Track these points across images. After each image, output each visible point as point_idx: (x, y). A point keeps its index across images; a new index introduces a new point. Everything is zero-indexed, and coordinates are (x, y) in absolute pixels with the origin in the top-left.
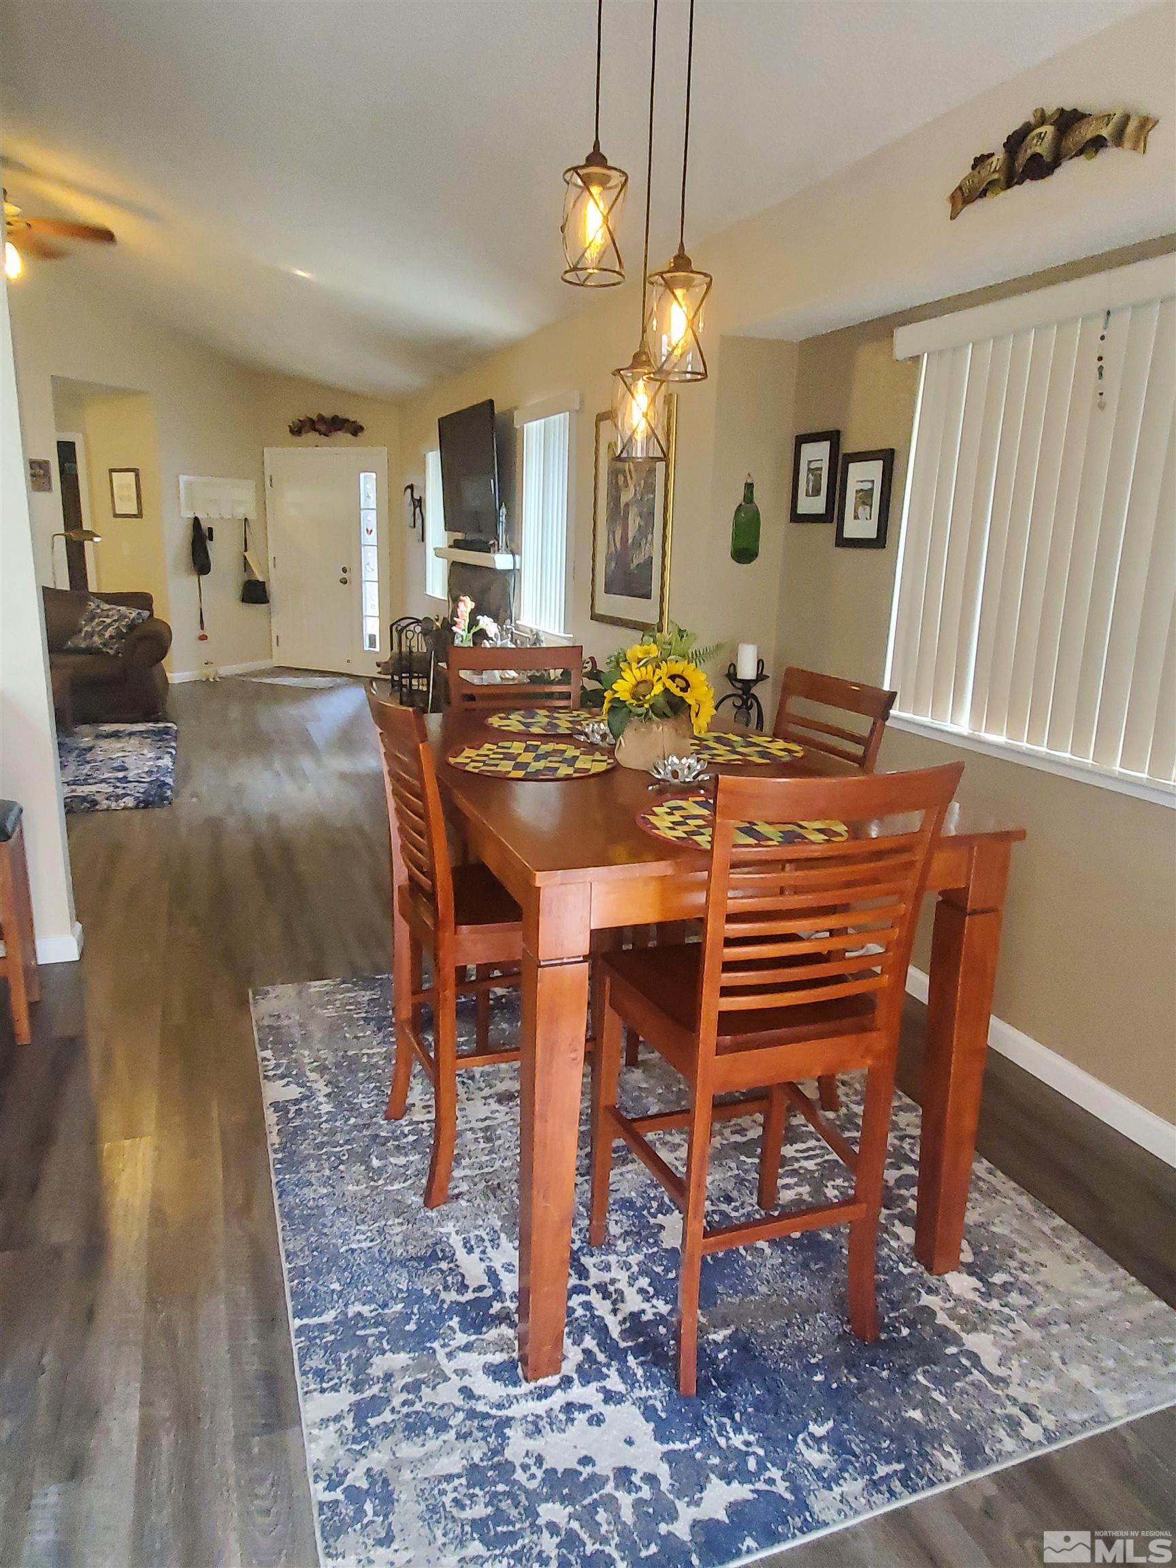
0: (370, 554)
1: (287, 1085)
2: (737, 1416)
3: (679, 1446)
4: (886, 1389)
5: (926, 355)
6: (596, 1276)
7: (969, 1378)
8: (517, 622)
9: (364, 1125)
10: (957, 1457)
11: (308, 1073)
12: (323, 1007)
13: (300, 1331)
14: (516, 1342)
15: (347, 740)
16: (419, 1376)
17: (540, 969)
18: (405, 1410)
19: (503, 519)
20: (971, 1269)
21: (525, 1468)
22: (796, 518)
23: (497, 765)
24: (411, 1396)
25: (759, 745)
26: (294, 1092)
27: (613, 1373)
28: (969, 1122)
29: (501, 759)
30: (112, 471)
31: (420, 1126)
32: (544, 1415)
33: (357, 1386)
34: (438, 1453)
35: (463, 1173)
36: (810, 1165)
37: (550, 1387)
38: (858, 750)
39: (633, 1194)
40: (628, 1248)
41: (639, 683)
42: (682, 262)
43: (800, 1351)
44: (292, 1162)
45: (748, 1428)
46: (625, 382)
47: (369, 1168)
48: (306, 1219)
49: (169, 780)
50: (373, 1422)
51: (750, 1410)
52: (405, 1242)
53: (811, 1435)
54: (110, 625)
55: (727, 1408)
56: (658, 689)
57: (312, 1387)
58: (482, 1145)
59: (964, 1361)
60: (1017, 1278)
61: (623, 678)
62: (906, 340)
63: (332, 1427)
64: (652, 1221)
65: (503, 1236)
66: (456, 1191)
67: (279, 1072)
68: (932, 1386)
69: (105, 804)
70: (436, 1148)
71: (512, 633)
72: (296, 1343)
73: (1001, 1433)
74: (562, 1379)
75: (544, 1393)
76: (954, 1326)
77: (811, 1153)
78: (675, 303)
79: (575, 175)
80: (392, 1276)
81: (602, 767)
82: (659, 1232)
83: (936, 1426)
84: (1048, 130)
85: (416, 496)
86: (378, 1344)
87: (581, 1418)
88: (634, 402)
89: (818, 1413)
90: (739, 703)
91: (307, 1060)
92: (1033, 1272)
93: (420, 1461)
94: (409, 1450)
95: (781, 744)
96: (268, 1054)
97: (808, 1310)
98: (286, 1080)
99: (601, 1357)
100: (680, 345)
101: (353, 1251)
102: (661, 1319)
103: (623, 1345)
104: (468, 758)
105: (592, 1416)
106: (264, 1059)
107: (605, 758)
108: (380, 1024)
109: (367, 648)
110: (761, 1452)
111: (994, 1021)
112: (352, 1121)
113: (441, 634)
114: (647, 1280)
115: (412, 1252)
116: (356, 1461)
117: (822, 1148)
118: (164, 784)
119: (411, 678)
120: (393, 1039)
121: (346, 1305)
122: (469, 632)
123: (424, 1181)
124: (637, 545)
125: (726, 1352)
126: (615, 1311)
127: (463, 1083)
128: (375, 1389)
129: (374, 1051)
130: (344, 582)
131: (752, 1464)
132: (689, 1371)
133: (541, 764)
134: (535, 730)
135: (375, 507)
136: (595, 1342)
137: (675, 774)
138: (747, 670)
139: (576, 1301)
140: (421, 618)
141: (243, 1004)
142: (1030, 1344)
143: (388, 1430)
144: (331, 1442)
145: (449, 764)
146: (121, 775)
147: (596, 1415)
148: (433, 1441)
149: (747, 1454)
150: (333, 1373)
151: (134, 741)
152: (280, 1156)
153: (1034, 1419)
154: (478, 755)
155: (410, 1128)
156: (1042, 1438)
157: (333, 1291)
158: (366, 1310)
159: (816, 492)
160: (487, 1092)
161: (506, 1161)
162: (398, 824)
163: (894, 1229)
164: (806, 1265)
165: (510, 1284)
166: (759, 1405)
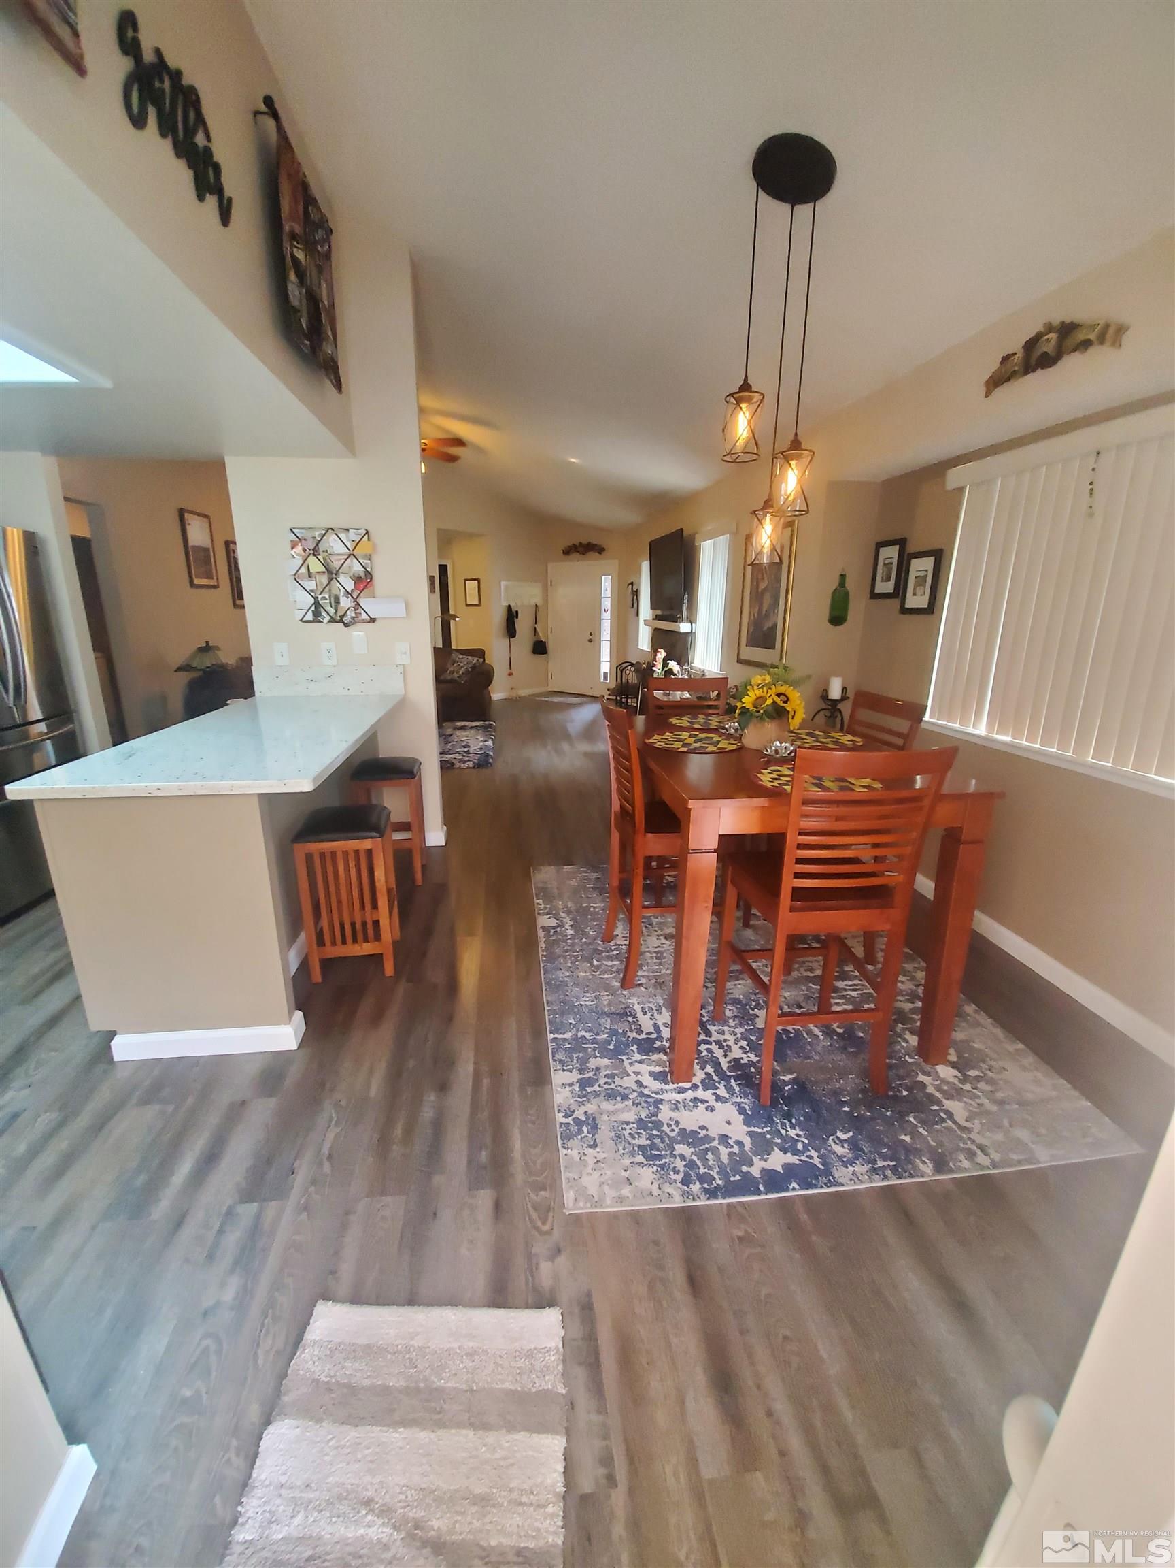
0: (606, 624)
1: (550, 918)
2: (793, 1121)
3: (757, 1130)
4: (888, 1122)
5: (968, 486)
6: (715, 1037)
7: (945, 1125)
8: (692, 665)
9: (590, 943)
10: (931, 1166)
11: (561, 913)
12: (571, 879)
13: (553, 1040)
14: (668, 1063)
15: (589, 733)
16: (614, 1071)
17: (689, 855)
18: (606, 1086)
19: (686, 601)
20: (954, 1065)
21: (669, 1125)
22: (874, 596)
23: (672, 744)
24: (610, 1081)
25: (833, 738)
26: (553, 922)
27: (722, 1087)
28: (957, 974)
29: (676, 741)
30: (466, 580)
31: (621, 947)
32: (681, 1101)
33: (581, 1071)
34: (622, 1110)
35: (644, 974)
36: (854, 994)
37: (685, 1088)
38: (900, 742)
39: (741, 996)
40: (736, 1024)
41: (758, 698)
42: (796, 444)
43: (836, 1093)
44: (551, 958)
45: (799, 1128)
46: (758, 518)
47: (592, 964)
48: (558, 987)
49: (491, 754)
50: (589, 1089)
51: (802, 1118)
52: (609, 1004)
53: (838, 1138)
54: (462, 667)
55: (788, 1116)
56: (769, 702)
57: (559, 1068)
58: (655, 960)
59: (942, 1115)
60: (986, 1074)
61: (748, 695)
62: (954, 477)
63: (568, 1088)
64: (751, 1012)
65: (663, 1008)
66: (639, 982)
67: (546, 911)
68: (919, 1125)
69: (458, 765)
70: (628, 959)
71: (688, 671)
72: (551, 1046)
73: (962, 1157)
74: (692, 1085)
75: (683, 1091)
76: (938, 1095)
77: (856, 987)
78: (790, 469)
79: (732, 398)
80: (602, 1021)
81: (734, 747)
82: (755, 1018)
83: (918, 1146)
84: (1053, 336)
85: (635, 589)
86: (593, 1053)
87: (702, 1106)
88: (763, 531)
89: (844, 1127)
90: (828, 714)
91: (560, 907)
92: (997, 1073)
93: (612, 1112)
94: (607, 1106)
95: (850, 737)
96: (540, 901)
97: (843, 1074)
98: (549, 916)
99: (715, 1078)
100: (792, 494)
101: (582, 1005)
102: (751, 1064)
103: (729, 1074)
104: (657, 740)
105: (708, 1106)
106: (538, 904)
107: (736, 742)
108: (601, 891)
109: (602, 680)
110: (806, 1141)
111: (977, 913)
112: (584, 940)
113: (645, 672)
114: (746, 1043)
115: (613, 1010)
116: (579, 1106)
117: (863, 985)
118: (488, 755)
119: (627, 698)
120: (608, 900)
121: (577, 1031)
122: (662, 670)
123: (621, 975)
124: (767, 615)
125: (790, 1087)
126: (725, 1056)
127: (646, 927)
128: (591, 1074)
129: (597, 905)
130: (590, 641)
131: (800, 1146)
132: (766, 1091)
133: (698, 745)
134: (696, 726)
135: (610, 596)
136: (713, 1070)
137: (777, 752)
138: (835, 693)
139: (703, 1047)
140: (635, 663)
141: (528, 876)
142: (988, 1113)
143: (597, 1094)
144: (567, 1096)
145: (645, 743)
146: (466, 749)
147: (710, 1106)
148: (620, 1104)
149: (797, 1141)
150: (569, 1063)
151: (473, 731)
152: (545, 953)
153: (986, 1154)
154: (662, 739)
155: (615, 947)
156: (989, 1164)
157: (571, 1023)
158: (587, 1035)
159: (888, 579)
160: (659, 932)
161: (667, 971)
162: (615, 776)
163: (905, 1036)
164: (845, 1048)
165: (666, 1033)
166: (808, 1118)
